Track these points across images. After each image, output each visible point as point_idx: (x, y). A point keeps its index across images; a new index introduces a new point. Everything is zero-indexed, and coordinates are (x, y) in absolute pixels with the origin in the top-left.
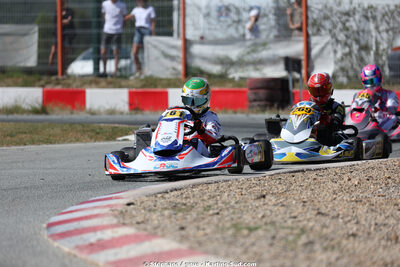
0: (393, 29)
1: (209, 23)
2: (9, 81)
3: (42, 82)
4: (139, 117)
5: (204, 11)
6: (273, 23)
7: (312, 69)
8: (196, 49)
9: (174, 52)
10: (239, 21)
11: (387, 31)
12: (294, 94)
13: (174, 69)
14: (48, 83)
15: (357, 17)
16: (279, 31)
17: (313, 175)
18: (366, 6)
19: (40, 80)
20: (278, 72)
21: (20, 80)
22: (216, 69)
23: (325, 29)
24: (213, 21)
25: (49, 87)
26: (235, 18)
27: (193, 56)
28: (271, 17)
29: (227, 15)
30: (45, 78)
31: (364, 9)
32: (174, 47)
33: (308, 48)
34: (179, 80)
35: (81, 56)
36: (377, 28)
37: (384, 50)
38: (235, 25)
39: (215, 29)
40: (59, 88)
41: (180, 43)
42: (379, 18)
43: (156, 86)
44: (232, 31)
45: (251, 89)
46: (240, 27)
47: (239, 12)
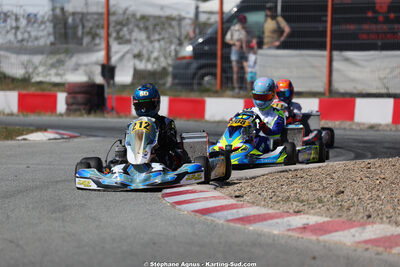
0: (163, 39)
6: (51, 30)
10: (17, 28)
11: (159, 40)
12: (107, 99)
15: (131, 26)
16: (55, 38)
18: (138, 16)
23: (100, 38)
26: (14, 24)
28: (48, 24)
31: (137, 20)
36: (148, 38)
37: (156, 59)
38: (13, 31)
42: (151, 27)
44: (11, 37)
45: (69, 93)
46: (19, 33)
47: (17, 19)
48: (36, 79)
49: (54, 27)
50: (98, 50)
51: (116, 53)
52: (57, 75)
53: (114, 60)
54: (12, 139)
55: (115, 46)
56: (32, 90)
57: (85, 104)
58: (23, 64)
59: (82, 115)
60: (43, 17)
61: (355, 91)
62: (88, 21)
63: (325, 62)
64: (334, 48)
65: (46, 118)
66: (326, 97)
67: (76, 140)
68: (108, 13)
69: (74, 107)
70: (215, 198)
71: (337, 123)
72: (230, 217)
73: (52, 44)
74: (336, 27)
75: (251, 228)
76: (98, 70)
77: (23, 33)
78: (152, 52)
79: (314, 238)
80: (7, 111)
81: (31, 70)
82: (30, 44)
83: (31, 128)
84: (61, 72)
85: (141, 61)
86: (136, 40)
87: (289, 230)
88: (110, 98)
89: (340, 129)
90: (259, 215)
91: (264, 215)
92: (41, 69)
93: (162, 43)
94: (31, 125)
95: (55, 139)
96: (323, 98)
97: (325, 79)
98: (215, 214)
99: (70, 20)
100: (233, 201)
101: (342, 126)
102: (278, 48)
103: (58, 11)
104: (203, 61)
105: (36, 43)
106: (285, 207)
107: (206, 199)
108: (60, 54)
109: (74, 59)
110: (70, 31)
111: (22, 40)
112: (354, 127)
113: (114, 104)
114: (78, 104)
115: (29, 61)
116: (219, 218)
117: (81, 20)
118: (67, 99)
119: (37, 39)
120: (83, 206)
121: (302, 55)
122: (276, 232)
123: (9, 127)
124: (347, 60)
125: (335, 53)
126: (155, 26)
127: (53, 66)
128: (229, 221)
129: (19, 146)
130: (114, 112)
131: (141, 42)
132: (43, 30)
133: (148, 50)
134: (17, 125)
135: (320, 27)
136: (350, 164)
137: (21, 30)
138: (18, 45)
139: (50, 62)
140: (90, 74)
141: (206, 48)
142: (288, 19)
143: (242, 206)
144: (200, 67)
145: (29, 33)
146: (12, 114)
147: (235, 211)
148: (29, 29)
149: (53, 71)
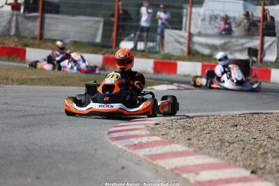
1: (205, 25)
2: (84, 49)
3: (103, 52)
4: (160, 76)
5: (202, 17)
7: (264, 56)
8: (196, 39)
9: (182, 40)
12: (252, 70)
13: (182, 50)
14: (107, 52)
17: (264, 116)
19: (101, 50)
20: (244, 56)
21: (90, 50)
22: (206, 51)
24: (207, 23)
25: (107, 55)
27: (194, 43)
29: (215, 21)
30: (105, 50)
32: (182, 37)
33: (262, 43)
34: (184, 57)
35: (126, 39)
39: (208, 29)
40: (112, 56)
41: (186, 35)
43: (170, 59)
50: (256, 39)
51: (268, 41)
53: (266, 45)
72: (115, 136)
75: (114, 143)
122: (120, 147)
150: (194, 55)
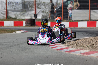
0: (49, 8)
6: (21, 6)
10: (13, 6)
11: (48, 8)
13: (4, 17)
15: (41, 5)
16: (23, 8)
18: (43, 2)
20: (28, 17)
23: (34, 8)
26: (12, 5)
31: (42, 3)
32: (4, 12)
34: (5, 19)
36: (45, 7)
37: (47, 12)
38: (12, 6)
42: (46, 5)
44: (12, 8)
45: (26, 21)
46: (14, 7)
47: (13, 4)
48: (18, 18)
49: (22, 5)
50: (33, 11)
51: (38, 11)
52: (23, 17)
53: (37, 13)
54: (12, 33)
55: (37, 10)
56: (17, 21)
57: (30, 24)
58: (15, 14)
59: (29, 27)
60: (19, 3)
61: (96, 20)
62: (30, 3)
63: (89, 12)
64: (91, 9)
65: (20, 27)
66: (89, 21)
67: (28, 33)
68: (35, 2)
69: (27, 25)
70: (62, 46)
71: (92, 27)
72: (66, 51)
73: (22, 9)
74: (91, 4)
75: (71, 53)
76: (33, 15)
77: (15, 7)
78: (46, 11)
79: (86, 55)
80: (11, 26)
81: (17, 16)
82: (16, 9)
83: (17, 30)
84: (24, 16)
85: (44, 13)
86: (42, 8)
87: (80, 54)
88: (36, 22)
89: (93, 29)
90: (73, 50)
91: (74, 50)
92: (19, 16)
93: (49, 9)
94: (17, 29)
95: (23, 32)
96: (88, 21)
97: (89, 17)
98: (62, 50)
99: (26, 3)
100: (67, 47)
101: (93, 28)
102: (77, 9)
103: (23, 1)
104: (59, 13)
105: (18, 9)
106: (79, 48)
107: (60, 46)
108: (24, 12)
109: (27, 13)
110: (26, 6)
111: (14, 9)
112: (96, 28)
113: (37, 24)
114: (28, 24)
115: (16, 14)
116: (63, 51)
117: (29, 3)
118: (26, 23)
119: (18, 8)
120: (30, 49)
121: (83, 11)
122: (77, 54)
123: (12, 30)
124: (94, 12)
125: (91, 10)
126: (47, 4)
127: (22, 15)
128: (66, 52)
129: (14, 34)
130: (37, 26)
131: (44, 8)
132: (19, 6)
133: (45, 10)
134: (13, 29)
135: (87, 4)
136: (95, 37)
137: (14, 6)
138: (14, 10)
139: (21, 14)
140: (31, 17)
141: (60, 10)
142: (79, 2)
143: (69, 48)
144: (58, 14)
145: (16, 7)
146: (12, 27)
147: (67, 49)
148: (16, 6)
149: (22, 16)
150: (9, 18)
